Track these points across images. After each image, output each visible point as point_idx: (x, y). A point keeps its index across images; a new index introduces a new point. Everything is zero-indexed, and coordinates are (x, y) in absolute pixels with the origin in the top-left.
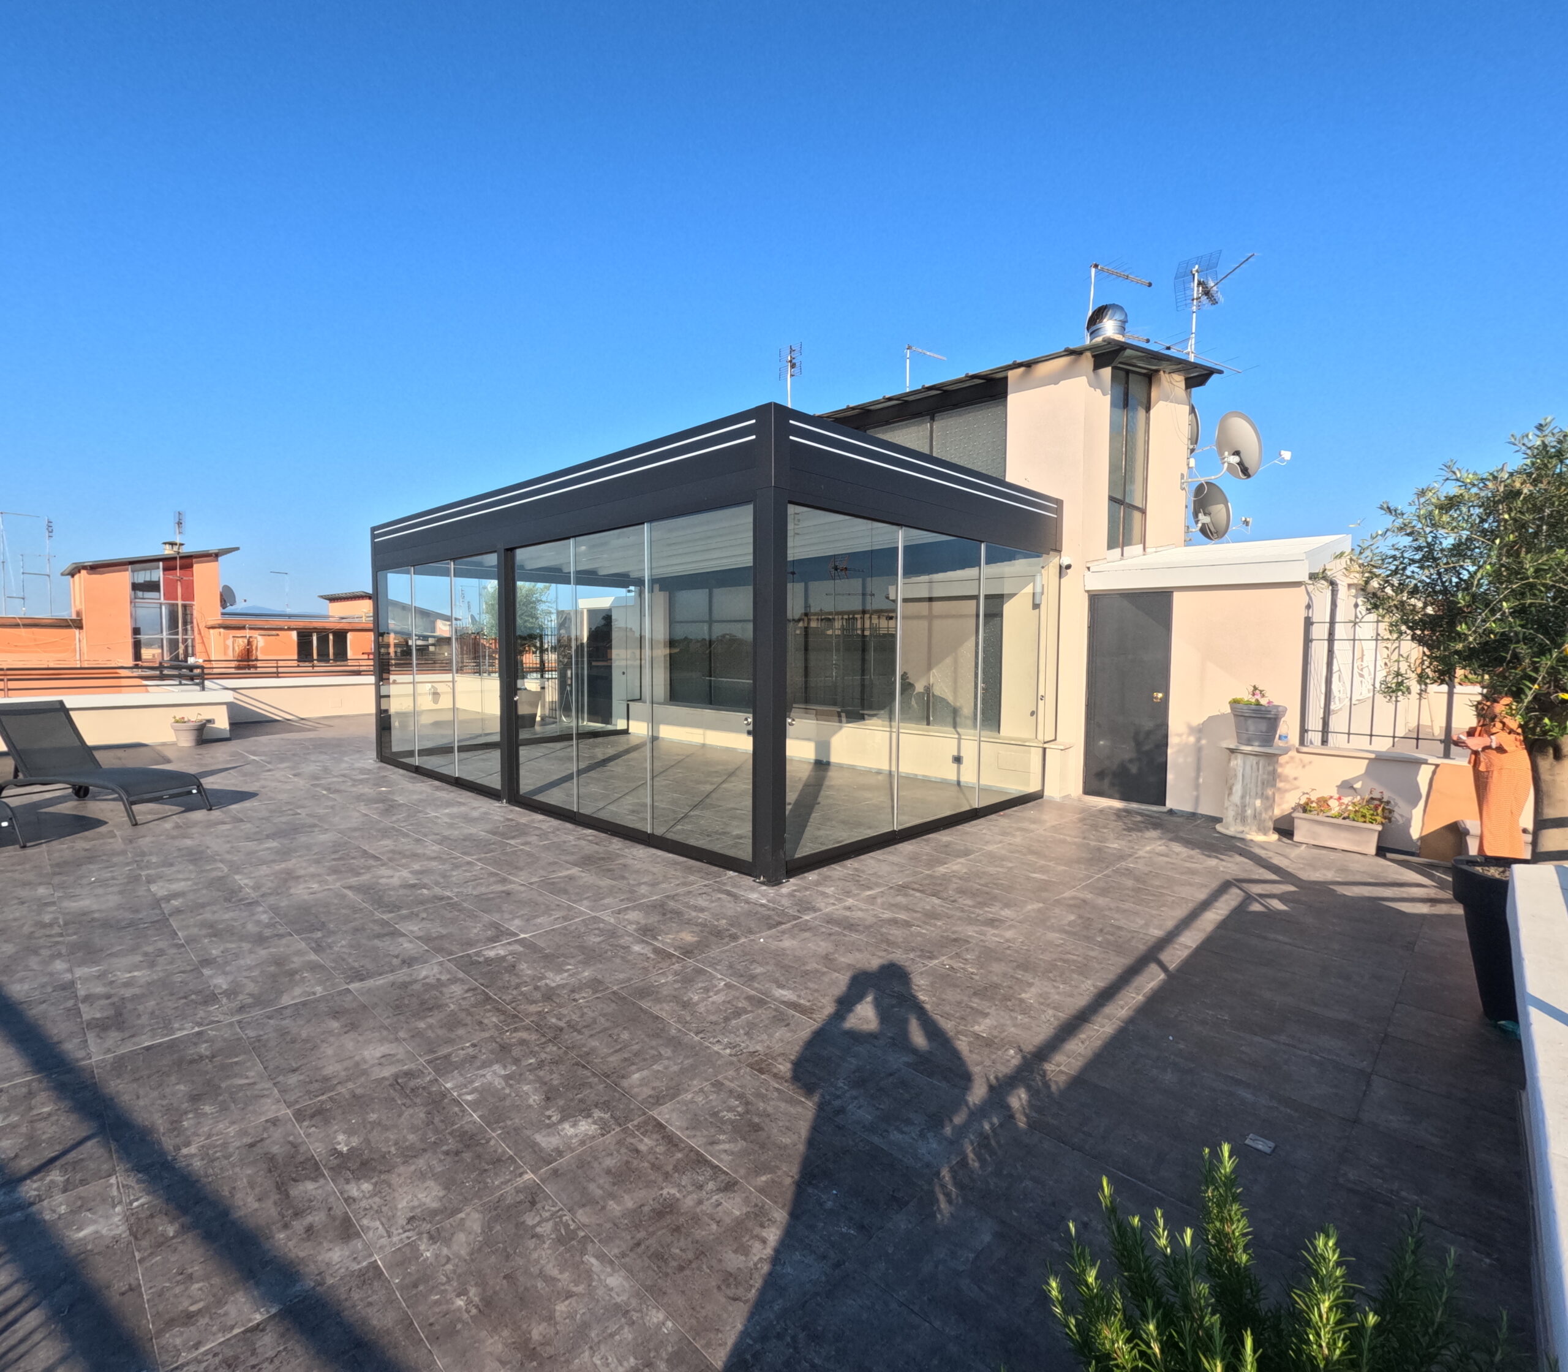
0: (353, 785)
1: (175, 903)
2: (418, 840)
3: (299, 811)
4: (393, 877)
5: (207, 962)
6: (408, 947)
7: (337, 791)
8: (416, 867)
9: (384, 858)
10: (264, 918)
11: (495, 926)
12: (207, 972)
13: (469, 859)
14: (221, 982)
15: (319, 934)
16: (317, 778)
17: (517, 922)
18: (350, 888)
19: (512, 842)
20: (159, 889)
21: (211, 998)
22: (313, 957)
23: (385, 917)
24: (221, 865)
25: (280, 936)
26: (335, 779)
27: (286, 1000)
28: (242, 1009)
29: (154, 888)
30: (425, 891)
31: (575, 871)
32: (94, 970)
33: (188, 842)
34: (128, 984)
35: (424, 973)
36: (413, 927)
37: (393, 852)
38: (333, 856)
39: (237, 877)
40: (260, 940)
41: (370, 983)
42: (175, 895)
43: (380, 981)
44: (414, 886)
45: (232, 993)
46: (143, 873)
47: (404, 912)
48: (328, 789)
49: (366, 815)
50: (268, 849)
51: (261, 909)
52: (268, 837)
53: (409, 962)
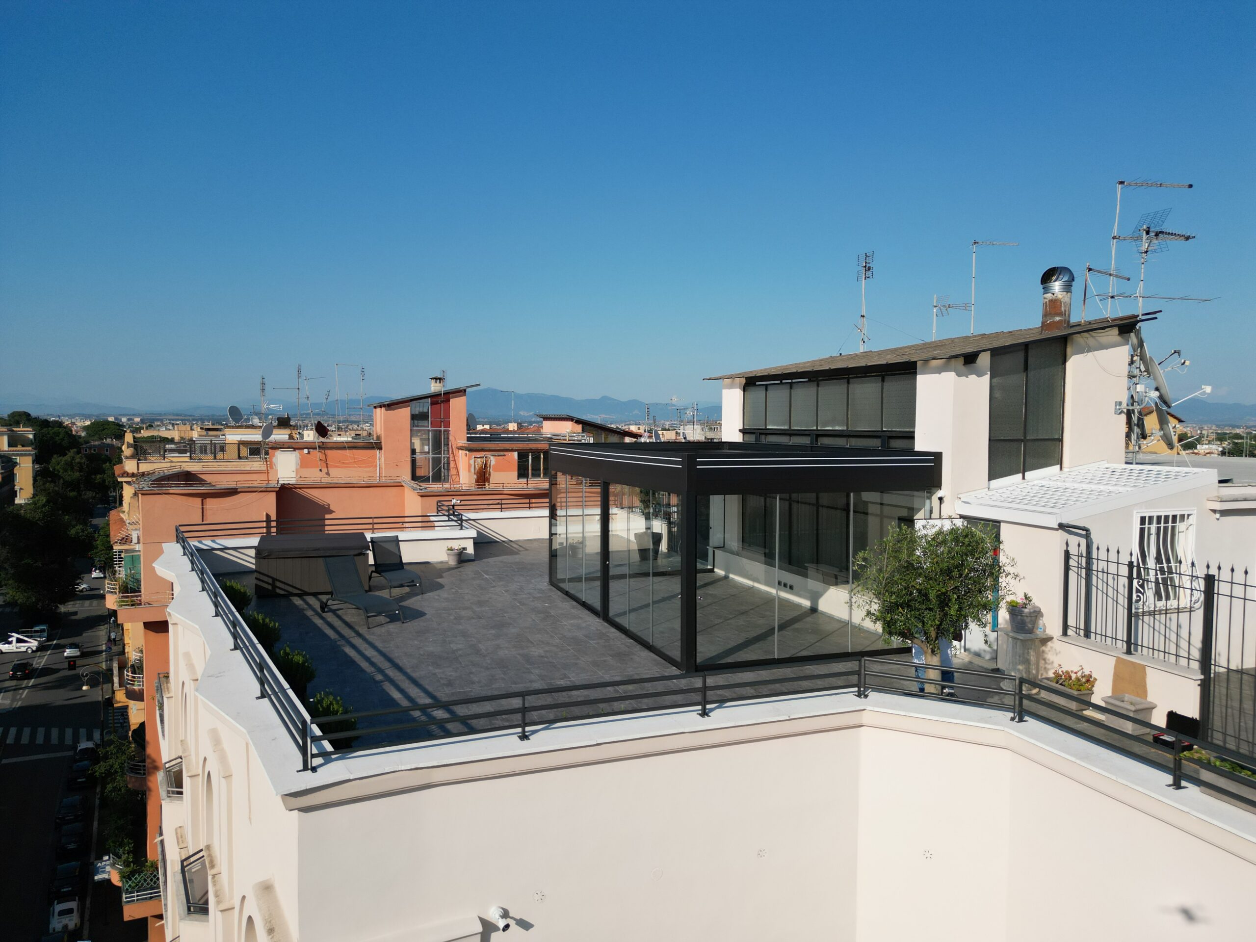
0: (533, 601)
1: (460, 652)
2: (552, 637)
3: (505, 615)
4: (536, 652)
5: (471, 673)
6: (533, 677)
7: (524, 604)
8: (547, 649)
9: (535, 643)
10: (489, 662)
11: (565, 675)
12: (472, 676)
13: (569, 648)
14: (476, 679)
15: (506, 669)
16: (515, 594)
17: (574, 674)
18: (519, 654)
19: (591, 642)
20: (454, 646)
21: (473, 683)
22: (502, 676)
23: (528, 667)
24: (473, 639)
25: (493, 668)
26: (524, 596)
27: (493, 686)
28: (481, 687)
29: (451, 645)
30: (546, 659)
31: (609, 658)
32: (440, 671)
33: (461, 627)
34: (450, 676)
35: (535, 685)
36: (537, 671)
37: (540, 641)
38: (516, 640)
39: (480, 645)
40: (487, 669)
41: (517, 685)
42: (460, 650)
43: (521, 685)
44: (542, 657)
45: (479, 682)
46: (447, 639)
47: (536, 666)
48: (520, 603)
49: (534, 620)
50: (491, 634)
51: (487, 658)
52: (491, 627)
53: (531, 682)
